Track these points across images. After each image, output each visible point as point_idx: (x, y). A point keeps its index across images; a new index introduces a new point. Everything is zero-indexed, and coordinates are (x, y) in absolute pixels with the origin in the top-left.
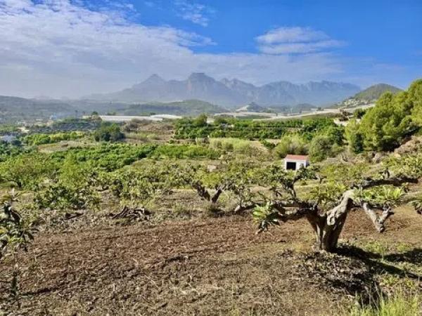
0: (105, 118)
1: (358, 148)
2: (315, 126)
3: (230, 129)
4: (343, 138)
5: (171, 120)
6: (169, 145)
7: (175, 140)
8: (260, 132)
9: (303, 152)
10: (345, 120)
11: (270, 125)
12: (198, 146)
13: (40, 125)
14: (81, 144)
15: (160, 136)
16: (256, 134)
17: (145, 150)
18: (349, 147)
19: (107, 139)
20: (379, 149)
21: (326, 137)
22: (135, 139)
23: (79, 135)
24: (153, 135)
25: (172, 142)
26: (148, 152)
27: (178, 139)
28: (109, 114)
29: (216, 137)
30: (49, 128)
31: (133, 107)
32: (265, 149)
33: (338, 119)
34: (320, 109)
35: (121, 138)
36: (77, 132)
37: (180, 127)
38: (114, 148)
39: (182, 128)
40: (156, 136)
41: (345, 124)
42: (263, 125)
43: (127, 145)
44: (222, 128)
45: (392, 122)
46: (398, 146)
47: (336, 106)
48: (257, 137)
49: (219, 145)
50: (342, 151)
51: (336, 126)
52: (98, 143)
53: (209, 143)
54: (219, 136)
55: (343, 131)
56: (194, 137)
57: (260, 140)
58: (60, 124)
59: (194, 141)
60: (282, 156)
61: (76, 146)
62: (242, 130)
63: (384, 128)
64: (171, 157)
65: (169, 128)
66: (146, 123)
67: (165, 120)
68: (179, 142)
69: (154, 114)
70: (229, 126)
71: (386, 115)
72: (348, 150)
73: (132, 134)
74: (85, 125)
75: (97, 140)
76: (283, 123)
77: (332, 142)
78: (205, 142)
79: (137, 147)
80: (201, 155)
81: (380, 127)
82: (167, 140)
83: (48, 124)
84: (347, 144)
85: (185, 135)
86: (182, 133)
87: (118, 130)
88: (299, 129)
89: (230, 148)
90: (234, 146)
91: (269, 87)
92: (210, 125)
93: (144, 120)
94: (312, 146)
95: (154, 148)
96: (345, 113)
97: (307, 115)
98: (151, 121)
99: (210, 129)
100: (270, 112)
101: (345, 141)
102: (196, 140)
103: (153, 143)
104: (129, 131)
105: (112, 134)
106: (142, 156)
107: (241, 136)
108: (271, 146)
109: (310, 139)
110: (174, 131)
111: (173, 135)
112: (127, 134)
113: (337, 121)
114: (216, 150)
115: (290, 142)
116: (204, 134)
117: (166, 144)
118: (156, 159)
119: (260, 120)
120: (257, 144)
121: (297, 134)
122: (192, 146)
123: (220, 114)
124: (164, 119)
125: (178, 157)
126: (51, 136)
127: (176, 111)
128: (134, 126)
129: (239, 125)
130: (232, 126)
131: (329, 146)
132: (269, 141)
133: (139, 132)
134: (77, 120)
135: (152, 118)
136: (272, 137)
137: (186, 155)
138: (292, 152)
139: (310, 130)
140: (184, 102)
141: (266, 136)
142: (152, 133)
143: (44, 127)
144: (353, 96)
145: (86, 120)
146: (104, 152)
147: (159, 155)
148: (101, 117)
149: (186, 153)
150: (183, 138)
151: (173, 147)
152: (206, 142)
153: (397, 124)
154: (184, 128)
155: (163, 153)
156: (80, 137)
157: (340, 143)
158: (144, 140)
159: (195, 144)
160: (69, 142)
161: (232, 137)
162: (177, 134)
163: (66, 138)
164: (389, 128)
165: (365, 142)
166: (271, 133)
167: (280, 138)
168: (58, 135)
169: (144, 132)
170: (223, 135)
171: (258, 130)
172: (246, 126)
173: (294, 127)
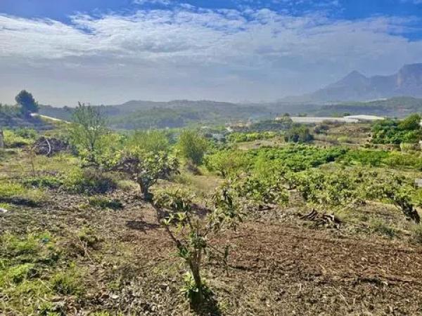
0: (296, 120)
5: (368, 122)
6: (363, 149)
7: (372, 144)
12: (403, 153)
13: (241, 126)
14: (272, 144)
15: (353, 140)
17: (334, 154)
19: (296, 141)
22: (324, 141)
23: (271, 135)
24: (345, 138)
25: (368, 146)
26: (337, 156)
27: (375, 143)
28: (300, 116)
30: (247, 128)
31: (326, 108)
35: (310, 139)
36: (269, 133)
37: (381, 129)
38: (301, 149)
39: (383, 131)
40: (349, 139)
43: (315, 147)
52: (287, 144)
56: (398, 142)
58: (256, 125)
59: (399, 147)
61: (267, 145)
64: (364, 163)
65: (366, 130)
66: (337, 124)
67: (362, 122)
68: (376, 147)
69: (349, 115)
73: (321, 136)
74: (277, 126)
75: (286, 140)
78: (414, 149)
79: (324, 149)
83: (247, 125)
85: (386, 139)
86: (382, 136)
87: (307, 131)
93: (336, 122)
95: (344, 152)
98: (344, 123)
102: (401, 145)
103: (344, 147)
104: (318, 132)
105: (301, 135)
106: (331, 159)
110: (372, 134)
111: (371, 138)
112: (315, 136)
117: (359, 148)
118: (346, 164)
122: (394, 152)
124: (359, 120)
125: (374, 164)
126: (248, 135)
127: (377, 111)
128: (324, 128)
133: (330, 134)
134: (270, 121)
135: (346, 119)
137: (385, 163)
142: (344, 135)
143: (243, 127)
145: (278, 121)
146: (292, 152)
147: (350, 160)
148: (292, 118)
149: (384, 160)
150: (383, 142)
151: (368, 152)
154: (386, 131)
155: (355, 158)
156: (271, 137)
158: (334, 143)
159: (400, 150)
160: (262, 142)
162: (375, 137)
163: (259, 138)
168: (253, 135)
169: (335, 134)
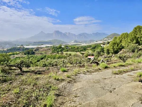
1: (108, 53)
2: (95, 47)
3: (70, 49)
4: (104, 50)
5: (49, 47)
6: (50, 55)
7: (52, 53)
8: (79, 49)
9: (93, 55)
10: (104, 45)
11: (82, 47)
12: (60, 55)
14: (20, 56)
15: (47, 52)
16: (78, 50)
17: (42, 57)
18: (106, 53)
19: (29, 54)
20: (114, 53)
21: (99, 50)
23: (18, 53)
24: (44, 52)
25: (51, 54)
26: (44, 58)
27: (53, 53)
29: (65, 51)
30: (5, 51)
31: (35, 42)
32: (81, 55)
33: (102, 44)
34: (96, 41)
35: (33, 53)
37: (53, 49)
38: (32, 57)
39: (54, 49)
40: (45, 52)
41: (104, 46)
42: (80, 47)
43: (36, 55)
44: (67, 49)
45: (116, 45)
46: (119, 52)
47: (101, 40)
48: (78, 51)
49: (67, 54)
50: (104, 54)
51: (102, 47)
52: (25, 56)
53: (63, 53)
54: (66, 51)
55: (104, 48)
56: (58, 52)
57: (79, 52)
58: (9, 49)
59: (58, 53)
60: (86, 57)
61: (18, 57)
62: (73, 49)
63: (114, 47)
64: (51, 59)
65: (50, 49)
66: (41, 48)
67: (47, 47)
68: (53, 54)
69: (43, 45)
70: (69, 48)
71: (115, 44)
72: (105, 54)
73: (37, 52)
74: (19, 49)
75: (25, 54)
76: (86, 46)
77: (101, 52)
79: (39, 56)
80: (61, 57)
81: (113, 47)
82: (49, 53)
83: (5, 50)
84: (105, 52)
85: (55, 51)
86: (54, 51)
87: (32, 51)
88: (91, 48)
89: (70, 55)
90: (72, 54)
91: (80, 35)
92: (63, 48)
94: (95, 53)
95: (45, 56)
96: (104, 43)
97: (93, 44)
99: (63, 49)
100: (81, 43)
101: (104, 51)
102: (59, 53)
103: (45, 55)
104: (36, 51)
105: (30, 52)
106: (42, 59)
107: (73, 51)
108: (83, 54)
109: (94, 51)
111: (51, 52)
112: (35, 52)
113: (102, 45)
114: (66, 56)
115: (89, 52)
116: (61, 51)
117: (49, 55)
118: (47, 60)
119: (78, 46)
120: (78, 53)
121: (90, 50)
123: (65, 44)
125: (54, 58)
126: (8, 54)
127: (50, 43)
128: (37, 49)
129: (72, 48)
130: (70, 48)
131: (100, 53)
132: (82, 52)
134: (16, 48)
136: (83, 51)
137: (57, 58)
138: (89, 55)
139: (94, 48)
140: (52, 40)
141: (81, 51)
142: (44, 51)
143: (4, 51)
144: (106, 37)
145: (19, 48)
146: (29, 58)
147: (48, 58)
148: (24, 46)
149: (56, 57)
150: (54, 52)
151: (52, 55)
152: (62, 53)
153: (118, 46)
154: (55, 49)
155: (49, 57)
156: (19, 54)
157: (103, 52)
158: (41, 54)
159: (59, 54)
160: (15, 56)
161: (71, 51)
162: (52, 51)
163: (13, 54)
164: (116, 47)
165: (110, 52)
166: (82, 50)
167: (85, 51)
168: (10, 53)
169: (41, 51)
170: (68, 51)
171: (78, 49)
172: (74, 48)
173: (89, 47)
